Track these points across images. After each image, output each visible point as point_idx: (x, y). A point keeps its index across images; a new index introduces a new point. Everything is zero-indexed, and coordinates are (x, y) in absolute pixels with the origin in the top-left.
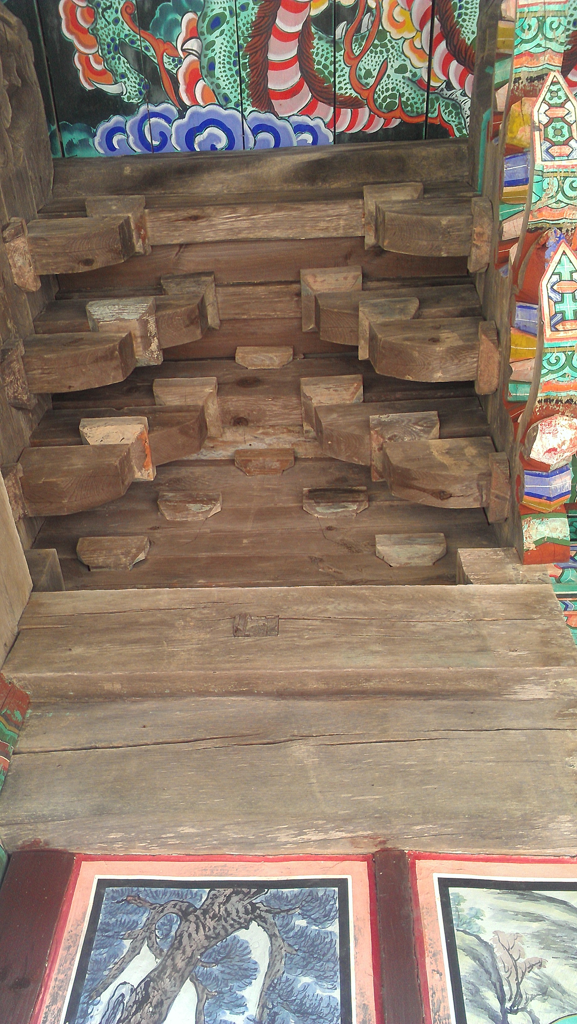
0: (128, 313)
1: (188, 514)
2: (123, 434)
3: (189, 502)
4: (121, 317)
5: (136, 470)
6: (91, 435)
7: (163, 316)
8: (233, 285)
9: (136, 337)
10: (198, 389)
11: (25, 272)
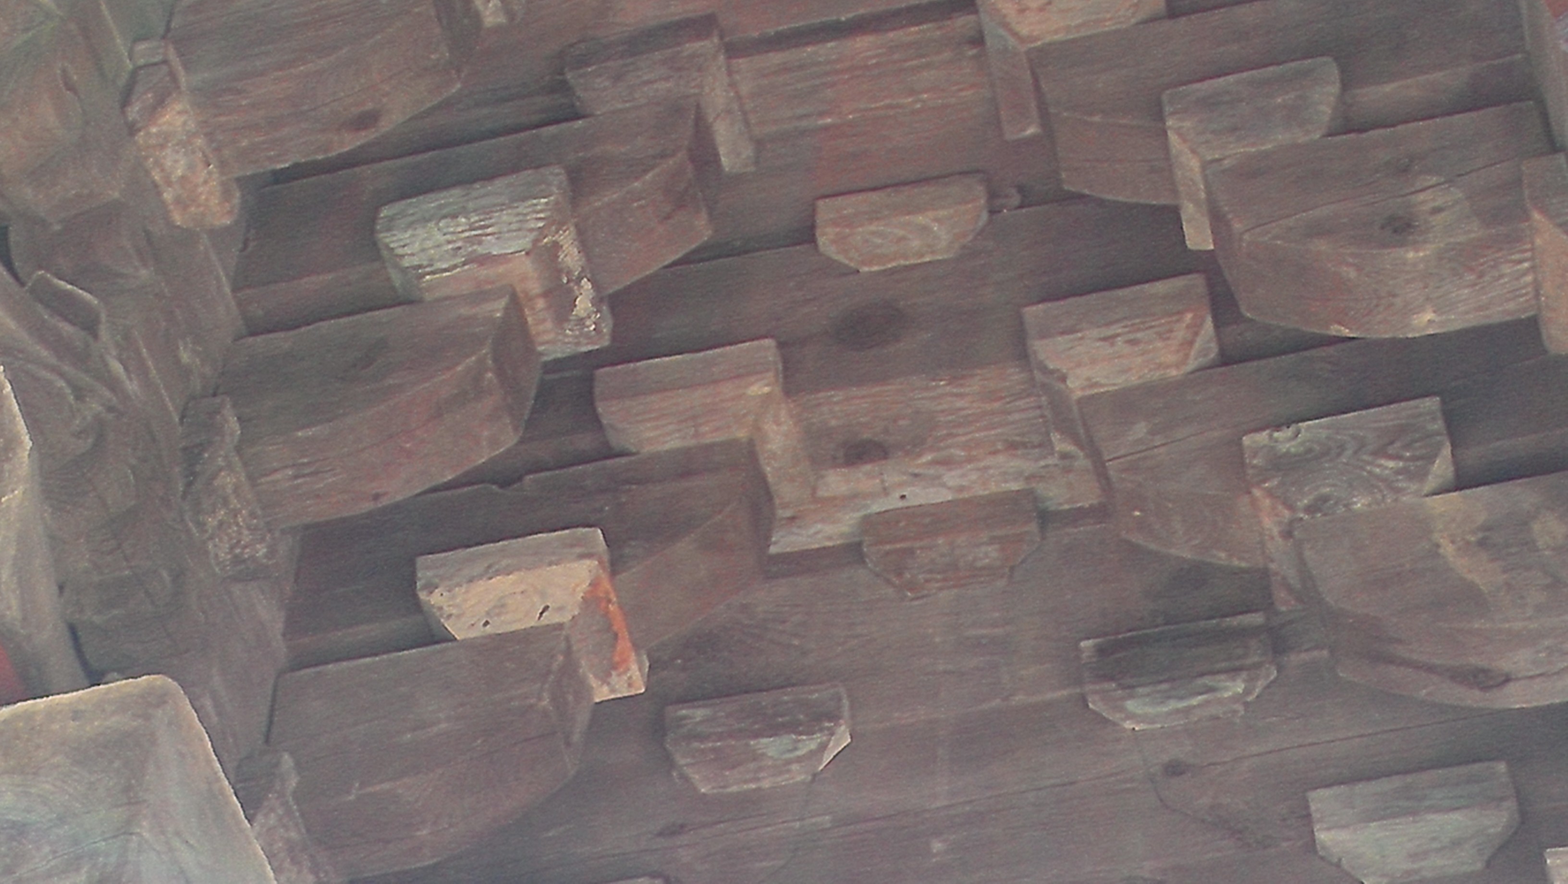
0: (498, 235)
1: (760, 769)
2: (543, 595)
3: (759, 734)
4: (480, 250)
5: (594, 682)
6: (455, 610)
7: (598, 214)
9: (531, 301)
10: (727, 389)
11: (196, 186)
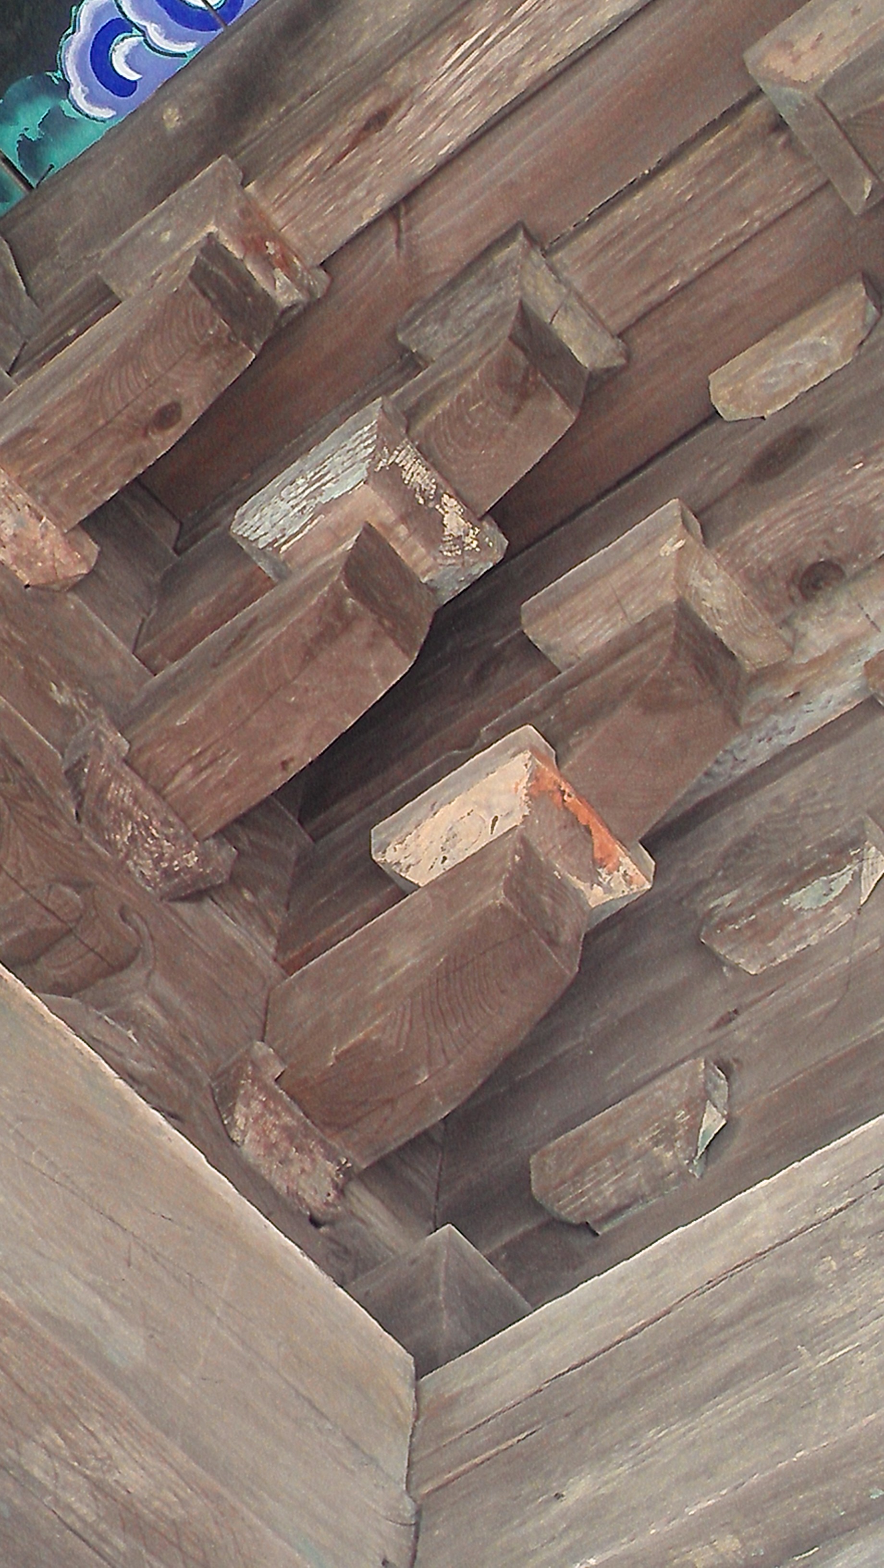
0: (335, 479)
1: (802, 927)
2: (489, 808)
3: (789, 891)
4: (323, 500)
5: (581, 885)
6: (411, 860)
7: (433, 426)
8: (593, 219)
9: (389, 529)
10: (641, 560)
11: (35, 542)
